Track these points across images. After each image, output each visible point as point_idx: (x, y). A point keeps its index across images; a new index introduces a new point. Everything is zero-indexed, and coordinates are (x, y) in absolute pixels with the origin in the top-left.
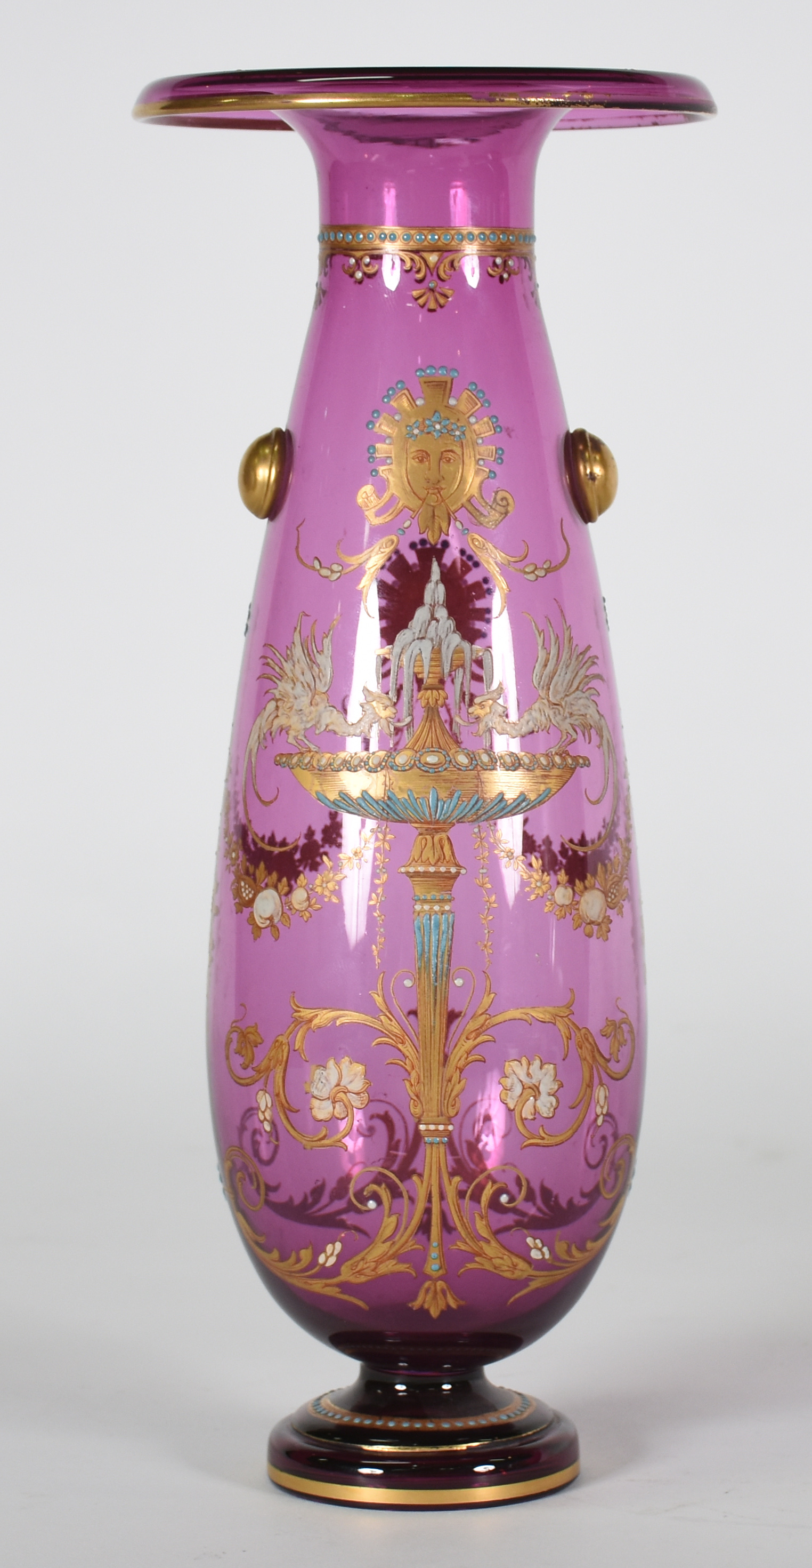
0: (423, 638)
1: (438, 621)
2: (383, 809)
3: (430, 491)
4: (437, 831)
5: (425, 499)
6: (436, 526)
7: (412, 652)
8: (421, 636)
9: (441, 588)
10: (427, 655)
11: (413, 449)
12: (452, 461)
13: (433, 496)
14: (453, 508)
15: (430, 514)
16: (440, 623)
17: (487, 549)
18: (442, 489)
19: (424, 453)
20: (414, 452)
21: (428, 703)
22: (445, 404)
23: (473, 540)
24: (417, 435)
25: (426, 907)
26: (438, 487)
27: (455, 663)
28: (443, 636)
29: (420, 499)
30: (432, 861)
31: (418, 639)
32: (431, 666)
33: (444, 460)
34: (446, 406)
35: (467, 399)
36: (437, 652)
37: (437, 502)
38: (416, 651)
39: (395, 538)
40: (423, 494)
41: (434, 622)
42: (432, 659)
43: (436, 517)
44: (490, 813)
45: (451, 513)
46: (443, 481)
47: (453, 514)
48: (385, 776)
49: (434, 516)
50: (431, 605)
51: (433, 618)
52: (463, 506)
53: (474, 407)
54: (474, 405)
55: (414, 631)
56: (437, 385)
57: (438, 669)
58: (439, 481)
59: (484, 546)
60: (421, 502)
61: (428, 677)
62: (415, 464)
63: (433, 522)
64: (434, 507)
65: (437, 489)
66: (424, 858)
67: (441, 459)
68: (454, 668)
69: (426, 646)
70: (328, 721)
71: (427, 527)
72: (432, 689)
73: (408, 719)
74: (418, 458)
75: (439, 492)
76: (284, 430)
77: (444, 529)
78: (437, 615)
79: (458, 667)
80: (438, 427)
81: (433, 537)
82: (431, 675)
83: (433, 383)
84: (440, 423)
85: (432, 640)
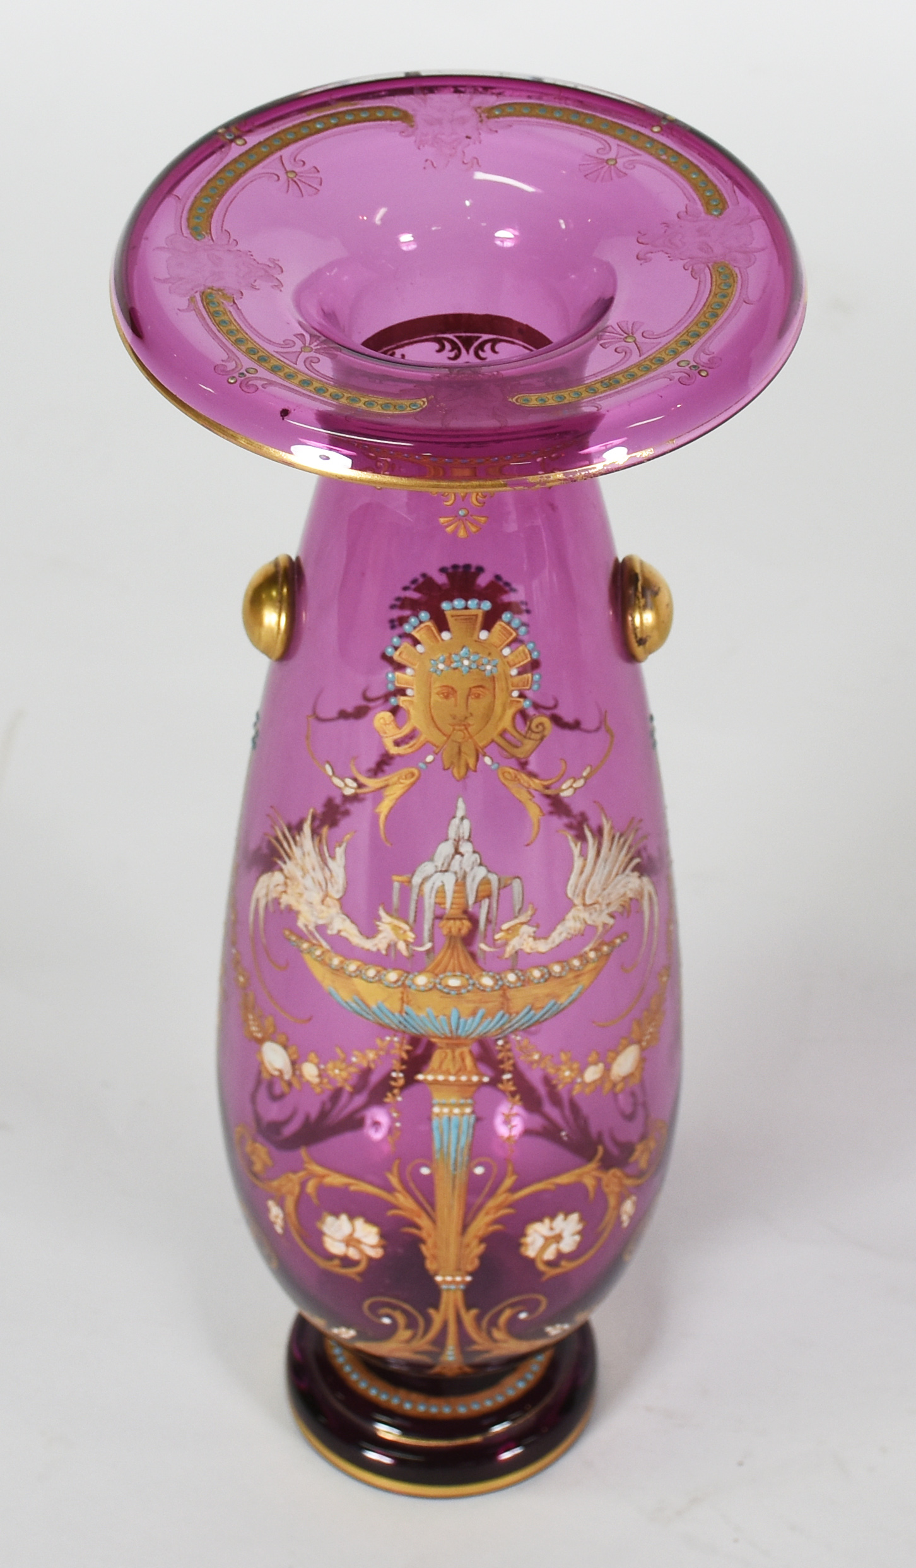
0: (446, 871)
1: (462, 855)
2: (400, 1022)
3: (457, 727)
4: (458, 1045)
5: (450, 736)
6: (463, 762)
7: (434, 884)
8: (443, 869)
9: (466, 823)
10: (450, 888)
11: (438, 684)
12: (481, 697)
13: (459, 732)
14: (481, 744)
15: (456, 750)
16: (465, 857)
17: (519, 780)
18: (469, 725)
19: (450, 690)
20: (438, 687)
21: (450, 932)
22: (475, 638)
23: (503, 774)
24: (442, 671)
25: (446, 1110)
26: (465, 723)
27: (481, 894)
28: (468, 870)
29: (444, 735)
30: (453, 1071)
31: (441, 871)
32: (454, 898)
33: (473, 697)
34: (476, 641)
35: (500, 631)
36: (461, 883)
37: (464, 738)
38: (438, 884)
39: (416, 771)
40: (448, 729)
41: (458, 857)
42: (455, 892)
43: (462, 754)
44: (516, 1026)
45: (480, 750)
46: (471, 718)
47: (482, 749)
48: (402, 993)
49: (460, 752)
50: (455, 840)
51: (457, 852)
52: (493, 741)
53: (508, 638)
54: (507, 636)
55: (436, 864)
56: (466, 619)
57: (462, 901)
58: (466, 718)
59: (516, 777)
60: (445, 738)
61: (451, 908)
62: (440, 700)
63: (459, 759)
64: (460, 743)
65: (464, 725)
66: (444, 1067)
67: (469, 695)
68: (479, 899)
69: (449, 881)
70: (341, 927)
71: (452, 763)
72: (454, 919)
73: (428, 946)
74: (443, 693)
75: (466, 729)
76: (294, 558)
77: (471, 765)
78: (462, 850)
79: (484, 897)
80: (466, 662)
81: (459, 773)
82: (454, 906)
83: (462, 617)
84: (468, 658)
85: (456, 873)
